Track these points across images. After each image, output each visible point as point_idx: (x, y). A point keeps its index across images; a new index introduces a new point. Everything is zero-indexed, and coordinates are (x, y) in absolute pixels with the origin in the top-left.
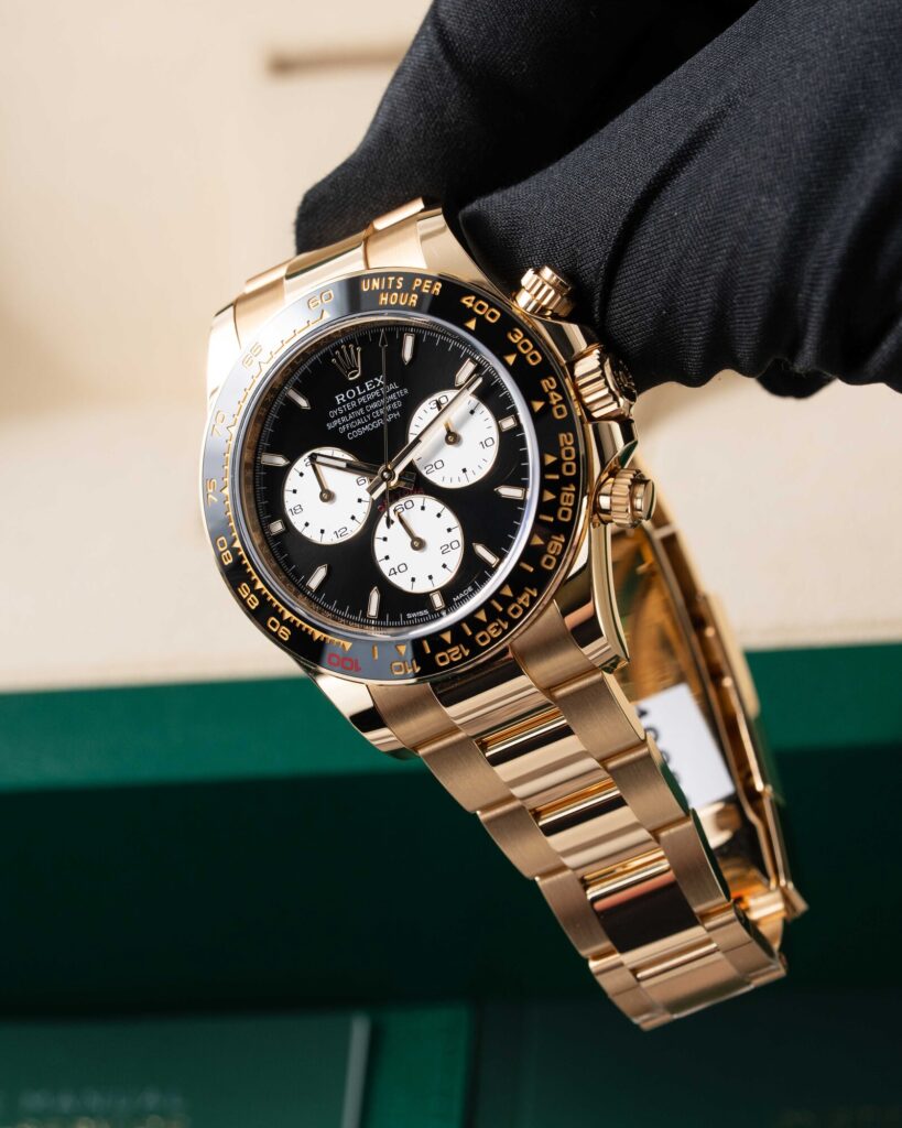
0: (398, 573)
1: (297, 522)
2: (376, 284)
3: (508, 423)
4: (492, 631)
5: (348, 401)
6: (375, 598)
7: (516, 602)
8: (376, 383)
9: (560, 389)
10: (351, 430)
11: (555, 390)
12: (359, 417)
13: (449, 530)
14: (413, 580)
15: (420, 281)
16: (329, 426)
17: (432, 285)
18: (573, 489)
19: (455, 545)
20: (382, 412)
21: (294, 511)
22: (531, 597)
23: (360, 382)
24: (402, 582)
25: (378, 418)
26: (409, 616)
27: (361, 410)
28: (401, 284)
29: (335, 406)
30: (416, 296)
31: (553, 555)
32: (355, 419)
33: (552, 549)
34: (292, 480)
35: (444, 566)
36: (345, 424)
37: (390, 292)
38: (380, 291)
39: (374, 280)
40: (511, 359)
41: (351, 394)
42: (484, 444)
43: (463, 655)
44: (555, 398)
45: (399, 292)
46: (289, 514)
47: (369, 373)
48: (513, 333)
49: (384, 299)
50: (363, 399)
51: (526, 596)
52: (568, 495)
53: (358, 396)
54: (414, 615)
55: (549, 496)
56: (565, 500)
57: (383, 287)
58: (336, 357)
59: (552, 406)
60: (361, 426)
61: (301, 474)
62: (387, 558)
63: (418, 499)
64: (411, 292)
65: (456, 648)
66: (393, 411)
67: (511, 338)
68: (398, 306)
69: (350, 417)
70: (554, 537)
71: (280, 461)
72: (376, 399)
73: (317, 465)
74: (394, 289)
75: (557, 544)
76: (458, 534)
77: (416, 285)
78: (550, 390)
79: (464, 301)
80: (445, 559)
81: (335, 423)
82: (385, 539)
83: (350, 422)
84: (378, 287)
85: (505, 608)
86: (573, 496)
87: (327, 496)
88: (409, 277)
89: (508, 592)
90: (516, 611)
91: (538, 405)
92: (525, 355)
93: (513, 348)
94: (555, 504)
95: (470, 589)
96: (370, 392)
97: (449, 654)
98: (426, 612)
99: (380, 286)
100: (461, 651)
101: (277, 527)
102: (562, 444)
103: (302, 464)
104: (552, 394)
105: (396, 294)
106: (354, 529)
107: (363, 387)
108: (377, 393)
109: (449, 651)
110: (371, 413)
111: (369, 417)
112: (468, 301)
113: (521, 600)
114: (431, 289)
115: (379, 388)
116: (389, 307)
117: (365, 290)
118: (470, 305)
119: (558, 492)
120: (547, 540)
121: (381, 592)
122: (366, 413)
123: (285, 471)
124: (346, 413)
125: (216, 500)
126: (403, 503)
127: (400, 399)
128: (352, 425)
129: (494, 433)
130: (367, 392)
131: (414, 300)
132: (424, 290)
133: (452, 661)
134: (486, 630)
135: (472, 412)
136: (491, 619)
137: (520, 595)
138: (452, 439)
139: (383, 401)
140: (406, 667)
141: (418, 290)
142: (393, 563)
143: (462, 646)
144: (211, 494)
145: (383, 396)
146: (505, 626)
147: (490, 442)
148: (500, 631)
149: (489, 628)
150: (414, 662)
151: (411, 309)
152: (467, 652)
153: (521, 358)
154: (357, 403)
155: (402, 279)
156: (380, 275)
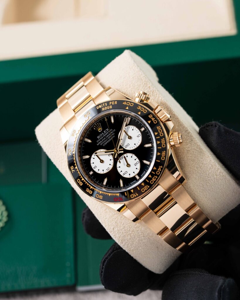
0: (125, 174)
1: (96, 170)
2: (100, 107)
3: (143, 129)
4: (154, 180)
5: (101, 137)
6: (121, 182)
7: (158, 170)
8: (106, 130)
9: (154, 117)
10: (103, 144)
11: (153, 117)
13: (135, 160)
14: (130, 174)
15: (111, 102)
16: (98, 145)
17: (114, 102)
18: (164, 139)
19: (138, 163)
21: (95, 168)
22: (161, 168)
23: (103, 132)
24: (127, 176)
25: (109, 139)
26: (131, 183)
29: (98, 139)
30: (111, 106)
31: (164, 156)
32: (104, 141)
34: (92, 161)
35: (137, 169)
36: (101, 143)
37: (104, 107)
38: (102, 108)
39: (99, 106)
40: (139, 113)
41: (101, 135)
42: (138, 136)
44: (153, 119)
45: (107, 106)
46: (93, 169)
47: (104, 129)
48: (138, 107)
49: (103, 109)
50: (104, 135)
51: (160, 168)
52: (163, 141)
53: (103, 135)
54: (132, 183)
55: (158, 142)
57: (102, 107)
59: (153, 121)
60: (106, 142)
61: (94, 158)
62: (121, 171)
64: (110, 106)
65: (146, 186)
66: (113, 136)
67: (138, 108)
68: (107, 110)
70: (163, 152)
71: (87, 157)
72: (108, 134)
74: (105, 106)
75: (164, 153)
76: (138, 160)
77: (110, 104)
78: (151, 117)
79: (123, 103)
80: (136, 167)
81: (99, 143)
82: (120, 167)
84: (101, 107)
85: (155, 172)
86: (164, 141)
87: (102, 161)
88: (108, 102)
89: (155, 168)
90: (158, 173)
91: (149, 122)
93: (139, 111)
94: (161, 144)
95: (145, 172)
96: (106, 133)
97: (144, 188)
98: (135, 181)
100: (147, 187)
101: (91, 173)
102: (158, 129)
103: (93, 156)
104: (152, 118)
106: (111, 167)
108: (107, 133)
112: (125, 103)
113: (159, 170)
114: (114, 103)
115: (108, 131)
116: (105, 110)
117: (98, 109)
118: (125, 104)
119: (160, 141)
120: (161, 153)
121: (122, 180)
122: (106, 138)
123: (90, 159)
124: (101, 140)
125: (74, 171)
126: (121, 157)
127: (114, 132)
128: (103, 143)
129: (140, 133)
130: (105, 133)
131: (111, 107)
132: (113, 104)
133: (145, 190)
134: (152, 180)
135: (133, 130)
136: (153, 176)
137: (158, 168)
138: (130, 138)
139: (110, 134)
140: (134, 195)
141: (111, 104)
142: (123, 172)
143: (147, 185)
144: (73, 170)
145: (109, 133)
146: (157, 177)
147: (139, 135)
148: (156, 179)
149: (153, 179)
150: (136, 193)
151: (111, 109)
152: (149, 187)
153: (142, 112)
154: (103, 137)
155: (106, 103)
156: (100, 104)
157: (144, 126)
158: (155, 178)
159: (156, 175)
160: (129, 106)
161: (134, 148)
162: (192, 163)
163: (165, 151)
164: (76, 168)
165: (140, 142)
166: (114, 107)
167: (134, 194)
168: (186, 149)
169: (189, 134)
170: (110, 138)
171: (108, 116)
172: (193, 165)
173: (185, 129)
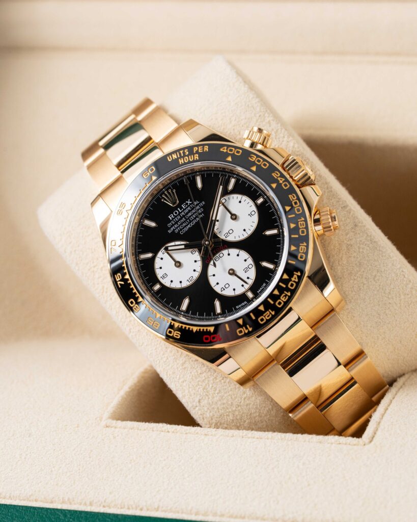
0: (226, 289)
1: (166, 282)
2: (175, 156)
3: (260, 201)
4: (283, 299)
5: (176, 217)
6: (217, 304)
7: (291, 280)
8: (187, 204)
10: (181, 230)
11: (280, 177)
12: (183, 222)
13: (245, 260)
14: (234, 290)
15: (197, 148)
16: (170, 232)
17: (203, 148)
18: (303, 219)
20: (194, 216)
21: (163, 277)
22: (298, 276)
23: (179, 206)
24: (229, 293)
25: (193, 220)
26: (237, 307)
27: (184, 219)
28: (187, 152)
29: (169, 221)
30: (197, 155)
31: (303, 253)
32: (182, 224)
33: (301, 250)
34: (158, 263)
35: (248, 278)
37: (183, 157)
38: (178, 158)
39: (173, 155)
40: (254, 169)
41: (176, 213)
42: (251, 215)
43: (272, 314)
44: (281, 180)
45: (188, 156)
46: (161, 280)
47: (182, 200)
48: (251, 157)
49: (181, 161)
50: (183, 213)
51: (295, 276)
52: (302, 223)
53: (180, 213)
54: (240, 306)
55: (292, 226)
56: (301, 226)
57: (179, 156)
58: (164, 198)
59: (281, 184)
60: (185, 226)
61: (162, 259)
62: (218, 284)
63: (225, 252)
64: (194, 154)
65: (268, 312)
66: (201, 214)
67: (250, 159)
68: (189, 162)
69: (179, 224)
70: (301, 244)
71: (150, 255)
72: (189, 211)
73: (169, 252)
74: (185, 155)
75: (303, 247)
76: (250, 261)
77: (195, 151)
78: (277, 177)
79: (222, 150)
80: (248, 274)
81: (172, 229)
82: (214, 275)
83: (179, 226)
84: (176, 158)
85: (287, 285)
86: (304, 223)
87: (178, 264)
88: (190, 148)
89: (285, 277)
90: (292, 285)
91: (274, 186)
92: (260, 165)
93: (253, 164)
94: (297, 228)
95: (264, 285)
96: (185, 209)
97: (265, 316)
98: (245, 302)
99: (177, 156)
100: (270, 313)
101: (157, 287)
102: (292, 200)
103: (160, 254)
104: (279, 179)
105: (186, 157)
106: (196, 275)
107: (181, 208)
108: (189, 208)
109: (264, 315)
110: (189, 218)
111: (188, 221)
112: (224, 150)
113: (293, 279)
114: (203, 150)
115: (189, 205)
116: (185, 164)
117: (170, 160)
118: (225, 151)
119: (297, 223)
120: (298, 246)
121: (219, 300)
122: (187, 219)
123: (153, 260)
124: (176, 223)
125: (123, 283)
126: (218, 255)
127: (202, 207)
128: (181, 227)
129: (254, 208)
130: (184, 210)
131: (197, 157)
132: (200, 151)
133: (267, 320)
134: (280, 299)
135: (240, 202)
136: (281, 293)
137: (292, 276)
138: (234, 217)
139: (193, 211)
140: (244, 330)
141: (197, 152)
142: (222, 285)
143: (270, 310)
144: (119, 281)
145: (193, 209)
146: (289, 294)
147: (253, 213)
148: (287, 297)
149: (281, 298)
150: (248, 326)
151: (197, 161)
152: (273, 313)
153: (259, 167)
154: (180, 216)
155: (187, 150)
156: (175, 152)
157: (263, 194)
158: (286, 295)
159: (287, 289)
160: (233, 156)
161: (242, 238)
162: (357, 269)
163: (306, 243)
164: (127, 277)
165: (255, 225)
166: (203, 157)
167: (244, 328)
168: (345, 242)
169: (350, 213)
170: (195, 218)
171: (191, 176)
172: (359, 273)
173: (341, 203)
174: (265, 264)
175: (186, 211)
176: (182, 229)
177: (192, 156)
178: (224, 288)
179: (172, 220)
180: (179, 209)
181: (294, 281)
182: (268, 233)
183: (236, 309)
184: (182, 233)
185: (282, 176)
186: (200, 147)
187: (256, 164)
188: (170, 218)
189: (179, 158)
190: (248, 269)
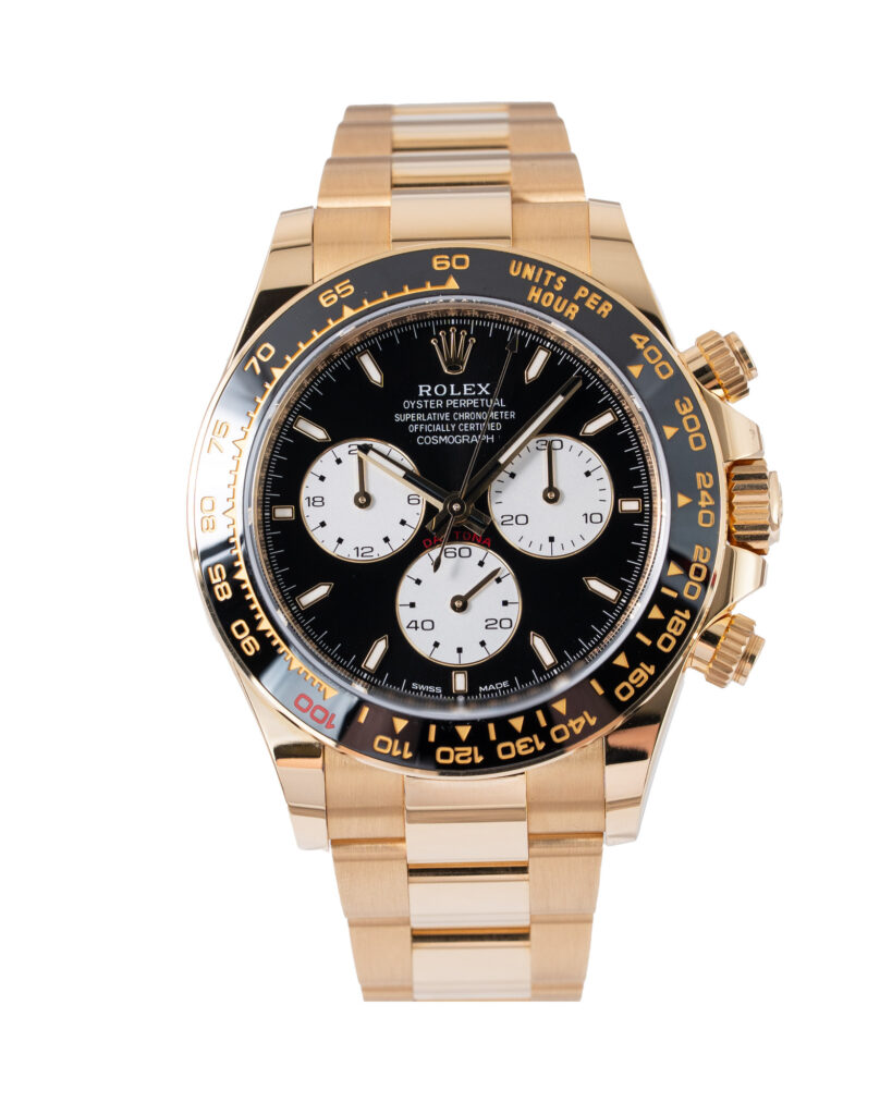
0: (420, 629)
1: (311, 518)
2: (529, 272)
3: (630, 506)
4: (520, 746)
5: (434, 397)
6: (380, 648)
7: (566, 723)
8: (478, 389)
10: (424, 433)
11: (709, 491)
12: (440, 422)
13: (505, 603)
14: (436, 645)
15: (587, 291)
16: (398, 418)
17: (600, 303)
18: (687, 615)
19: (506, 624)
20: (472, 428)
21: (312, 502)
22: (587, 722)
23: (459, 382)
24: (420, 642)
25: (464, 433)
26: (415, 686)
27: (447, 415)
28: (561, 285)
29: (415, 396)
30: (577, 309)
31: (634, 685)
32: (435, 422)
33: (634, 678)
34: (325, 463)
35: (483, 644)
37: (545, 289)
38: (532, 283)
39: (528, 266)
40: (670, 432)
41: (440, 390)
42: (588, 518)
43: (473, 760)
44: (705, 500)
45: (557, 294)
46: (303, 502)
47: (473, 375)
48: (682, 402)
49: (534, 294)
50: (454, 402)
51: (581, 720)
52: (679, 621)
53: (448, 396)
54: (423, 687)
55: (656, 614)
56: (673, 627)
57: (537, 280)
58: (439, 338)
59: (700, 508)
60: (438, 433)
61: (339, 461)
62: (412, 605)
63: (478, 552)
64: (571, 300)
65: (469, 749)
66: (489, 433)
67: (677, 403)
68: (550, 311)
69: (430, 417)
70: (642, 665)
71: (318, 434)
72: (471, 409)
73: (365, 460)
74: (550, 288)
75: (642, 674)
76: (515, 613)
77: (579, 295)
78: (704, 489)
79: (634, 337)
80: (487, 636)
81: (407, 417)
82: (418, 582)
83: (427, 423)
84: (530, 278)
85: (550, 724)
86: (684, 624)
87: (364, 500)
88: (574, 282)
89: (561, 707)
90: (560, 734)
91: (683, 500)
92: (689, 434)
93: (675, 420)
94: (660, 626)
95: (505, 684)
96: (466, 397)
97: (456, 753)
98: (439, 690)
99: (535, 276)
100: (472, 755)
101: (285, 513)
102: (695, 559)
103: (342, 450)
104: (704, 494)
105: (552, 296)
106: (382, 552)
107: (459, 388)
108: (474, 402)
109: (458, 749)
110: (458, 423)
111: (453, 427)
112: (639, 341)
113: (572, 723)
114: (597, 307)
115: (480, 397)
116: (538, 307)
117: (513, 273)
118: (640, 346)
119: (668, 614)
120: (634, 664)
122: (452, 421)
123: (320, 448)
124: (426, 411)
126: (458, 546)
127: (502, 421)
128: (427, 428)
129: (606, 510)
130: (462, 397)
131: (572, 311)
132: (588, 305)
133: (455, 762)
134: (514, 743)
135: (588, 474)
136: (527, 731)
137: (575, 717)
138: (552, 495)
139: (479, 415)
140: (393, 747)
141: (581, 302)
142: (418, 614)
143: (476, 749)
145: (481, 409)
146: (541, 746)
147: (596, 518)
148: (532, 750)
149: (519, 742)
150: (407, 745)
151: (566, 321)
152: (479, 759)
153: (682, 436)
154: (444, 404)
155: (564, 279)
156: (537, 264)
157: (646, 496)
158: (531, 744)
159: (544, 735)
160: (648, 369)
161: (535, 551)
163: (656, 670)
165: (580, 545)
166: (585, 323)
167: (397, 742)
170: (471, 433)
171: (529, 338)
174: (539, 644)
175: (466, 403)
176: (428, 434)
177: (566, 302)
178: (419, 625)
179: (422, 398)
180: (452, 386)
181: (570, 729)
182: (595, 585)
183: (408, 687)
184: (421, 440)
185: (714, 492)
186: (595, 295)
187: (680, 425)
188: (421, 391)
189: (535, 284)
190: (498, 625)
